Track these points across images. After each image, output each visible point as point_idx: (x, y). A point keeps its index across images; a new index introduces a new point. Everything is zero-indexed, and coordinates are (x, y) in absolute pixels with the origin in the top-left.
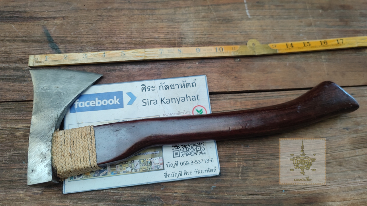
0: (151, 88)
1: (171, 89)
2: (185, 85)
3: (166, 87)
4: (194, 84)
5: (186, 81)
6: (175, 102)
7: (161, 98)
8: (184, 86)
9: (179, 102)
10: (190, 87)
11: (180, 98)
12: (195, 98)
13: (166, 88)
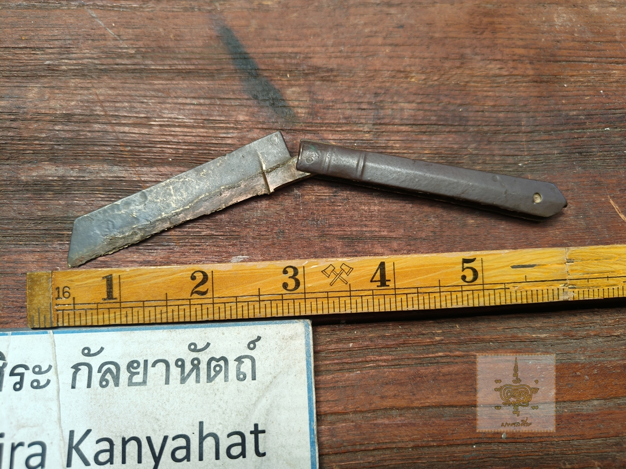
0: (29, 376)
1: (131, 383)
2: (203, 366)
3: (109, 371)
4: (246, 366)
5: (208, 345)
6: (140, 461)
7: (72, 433)
8: (194, 374)
9: (157, 459)
10: (226, 378)
11: (166, 438)
12: (243, 444)
13: (103, 379)
